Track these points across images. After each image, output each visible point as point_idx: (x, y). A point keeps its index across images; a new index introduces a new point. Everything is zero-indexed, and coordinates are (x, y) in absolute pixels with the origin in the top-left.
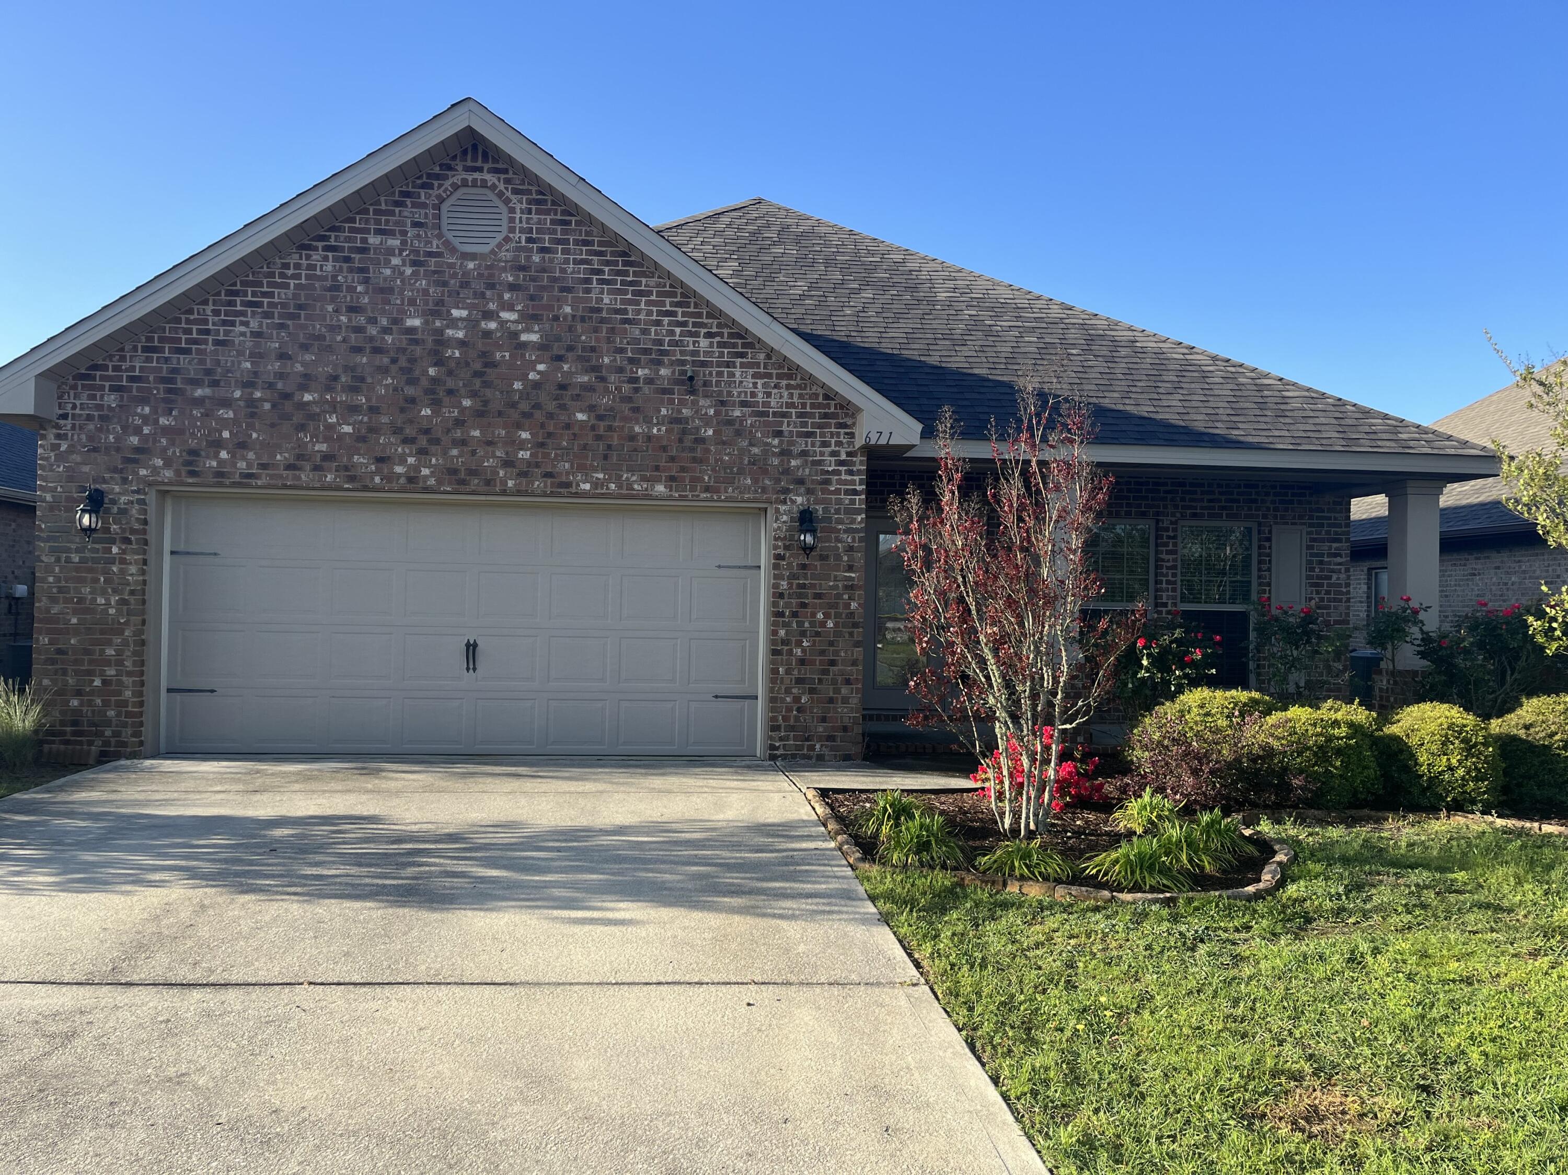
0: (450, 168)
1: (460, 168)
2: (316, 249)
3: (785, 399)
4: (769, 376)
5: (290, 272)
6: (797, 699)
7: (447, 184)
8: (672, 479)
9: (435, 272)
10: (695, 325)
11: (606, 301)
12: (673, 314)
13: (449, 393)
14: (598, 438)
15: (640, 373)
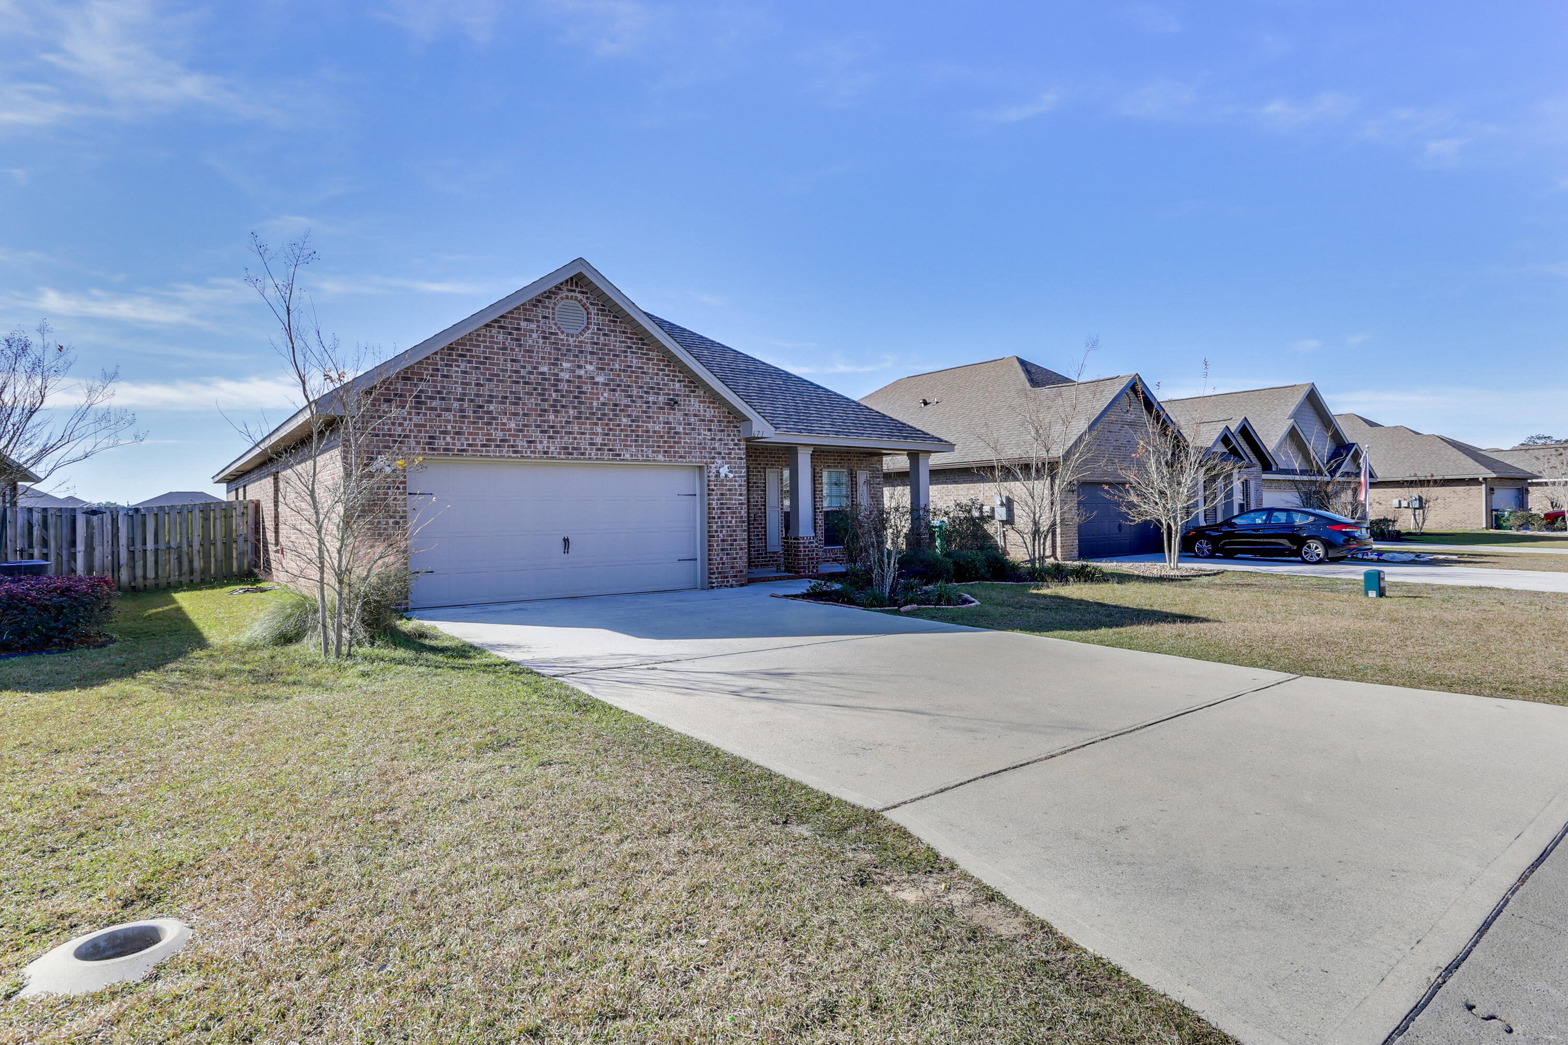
0: (560, 289)
1: (565, 289)
2: (494, 327)
3: (712, 413)
4: (705, 402)
5: (481, 339)
6: (722, 559)
7: (559, 297)
8: (666, 452)
9: (554, 343)
10: (673, 376)
11: (634, 362)
12: (664, 370)
13: (563, 406)
14: (632, 431)
15: (650, 399)
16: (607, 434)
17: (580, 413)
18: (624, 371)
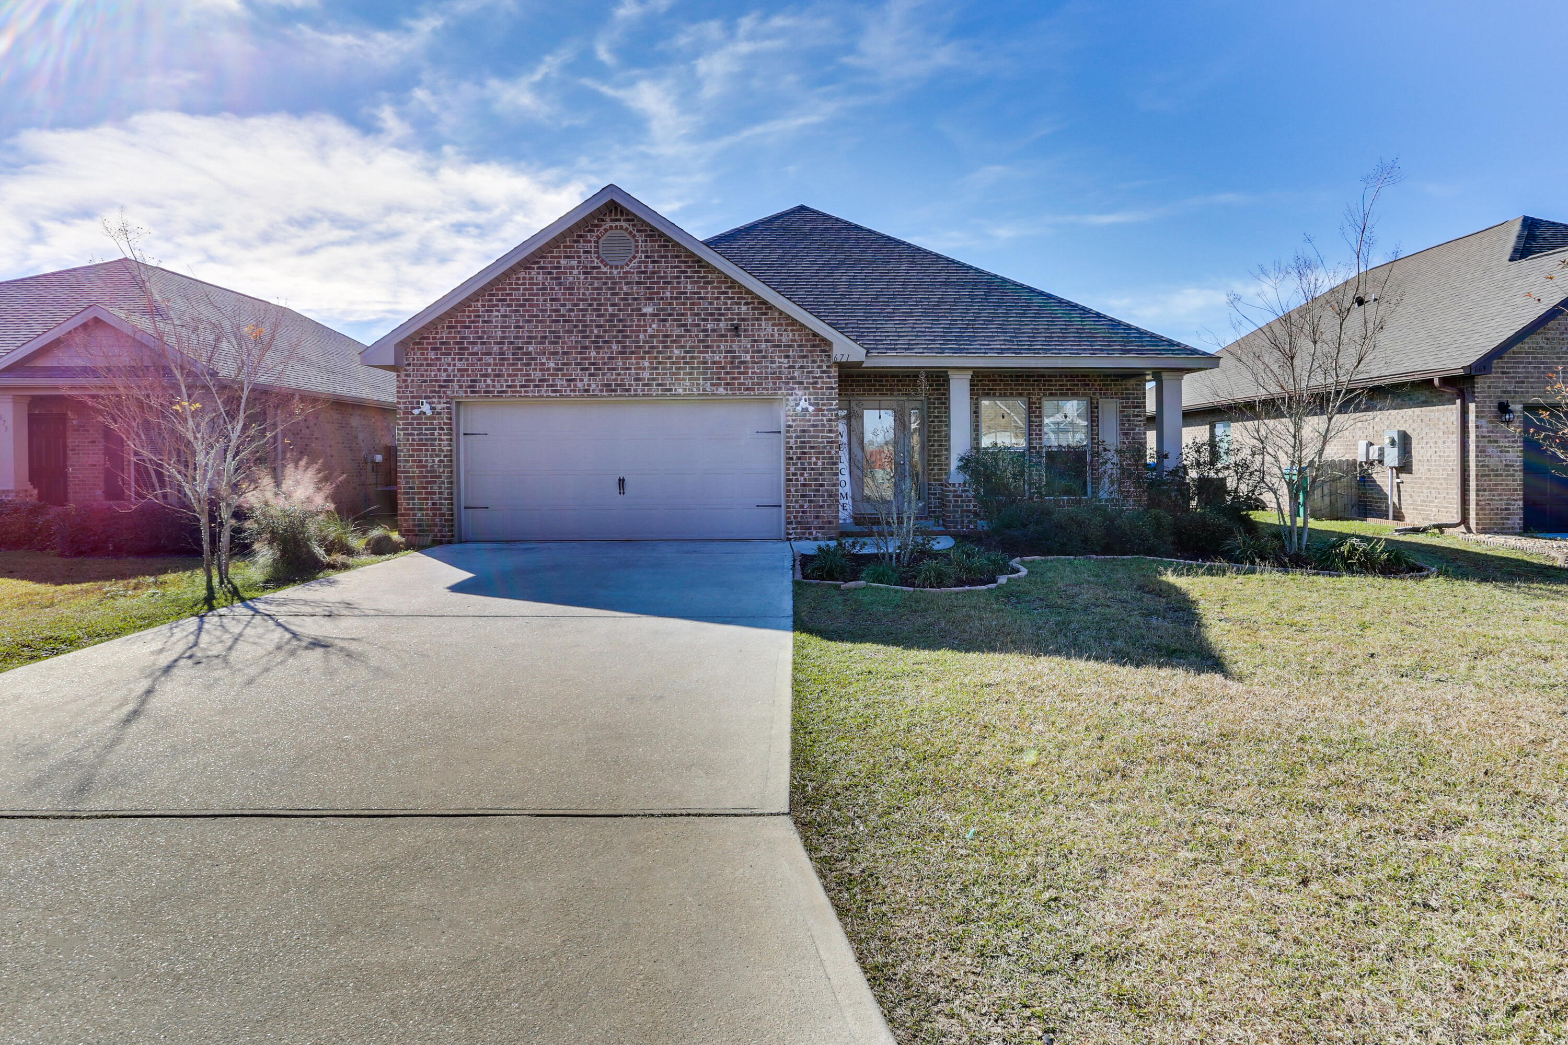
0: (603, 221)
2: (533, 269)
3: (791, 337)
4: (781, 325)
5: (520, 282)
6: (802, 507)
7: (602, 229)
8: (728, 384)
9: (596, 277)
10: (738, 298)
11: (689, 288)
12: (726, 293)
13: (605, 342)
14: (686, 363)
15: (709, 327)
16: (656, 368)
17: (624, 347)
18: (676, 298)
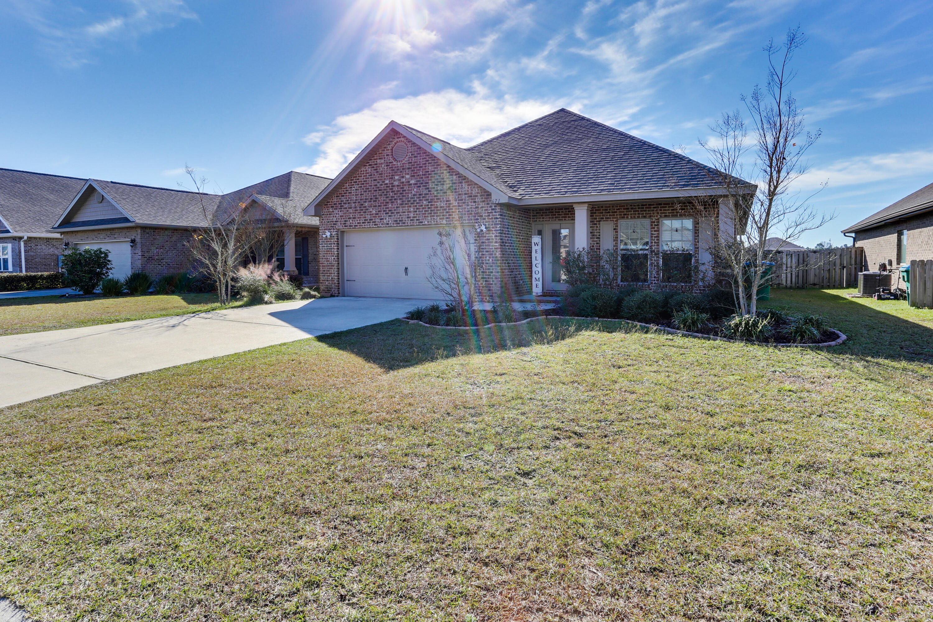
1: (396, 138)
3: (477, 191)
4: (472, 185)
7: (393, 143)
9: (391, 167)
10: (452, 172)
11: (430, 169)
12: (446, 170)
13: (395, 199)
14: (429, 208)
15: (439, 188)
16: (416, 211)
17: (403, 201)
18: (425, 175)
